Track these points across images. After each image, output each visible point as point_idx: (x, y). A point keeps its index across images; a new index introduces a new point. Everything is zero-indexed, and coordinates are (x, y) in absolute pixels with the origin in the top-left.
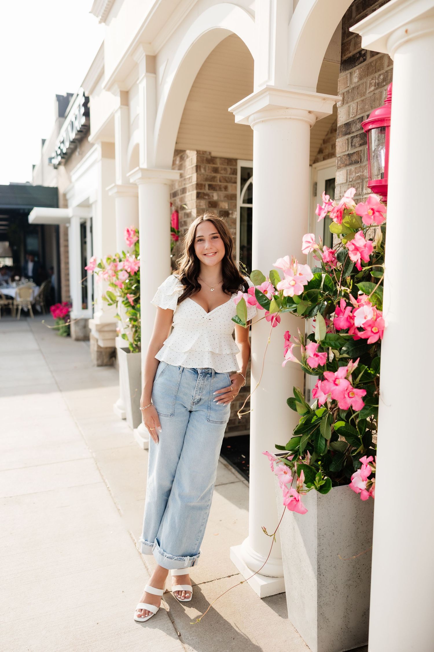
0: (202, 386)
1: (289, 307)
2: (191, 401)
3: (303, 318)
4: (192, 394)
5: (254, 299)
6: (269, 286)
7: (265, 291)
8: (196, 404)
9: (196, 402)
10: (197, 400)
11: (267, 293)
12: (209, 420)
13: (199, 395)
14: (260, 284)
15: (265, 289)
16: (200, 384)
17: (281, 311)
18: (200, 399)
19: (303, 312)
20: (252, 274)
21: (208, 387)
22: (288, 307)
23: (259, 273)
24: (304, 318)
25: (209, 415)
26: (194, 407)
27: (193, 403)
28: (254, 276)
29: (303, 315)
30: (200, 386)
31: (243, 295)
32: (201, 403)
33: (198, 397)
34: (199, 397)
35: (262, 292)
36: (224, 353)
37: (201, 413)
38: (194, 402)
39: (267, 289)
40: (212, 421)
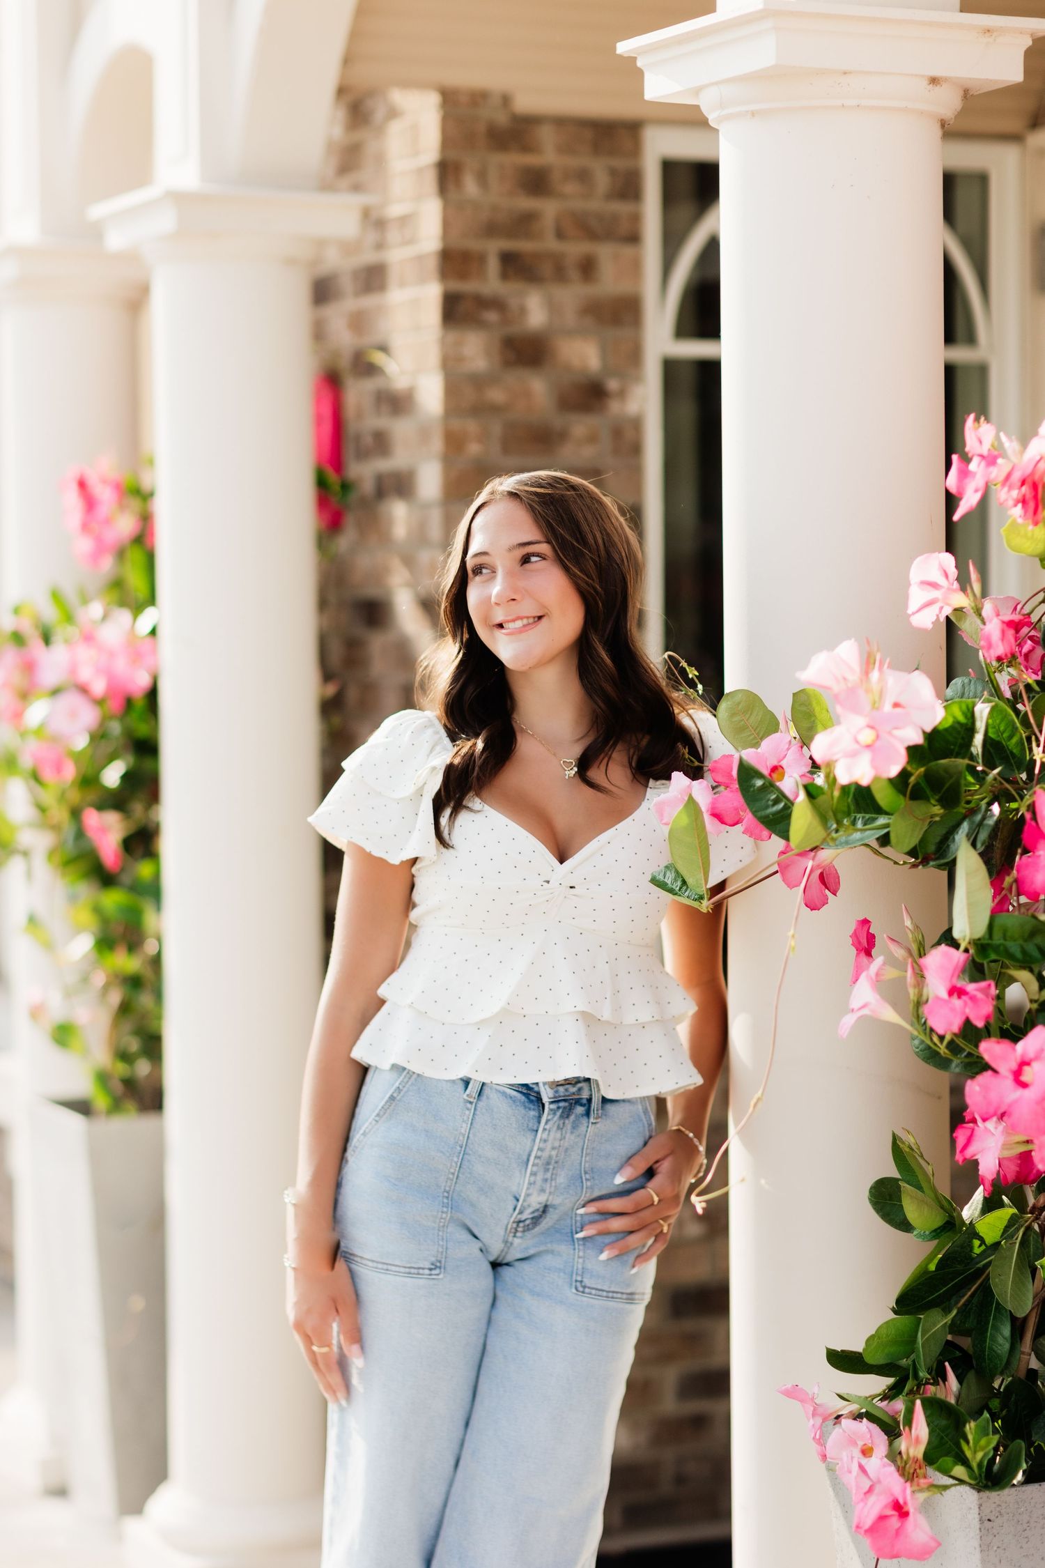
0: (554, 1153)
1: (865, 824)
2: (506, 1217)
3: (914, 866)
4: (514, 1189)
5: (732, 798)
6: (788, 749)
7: (774, 769)
8: (527, 1229)
9: (528, 1222)
10: (533, 1212)
11: (781, 779)
12: (582, 1288)
13: (543, 1190)
14: (756, 745)
15: (775, 763)
16: (549, 1145)
17: (834, 840)
18: (545, 1209)
19: (913, 841)
20: (723, 706)
21: (575, 1156)
22: (859, 825)
23: (751, 701)
24: (920, 867)
25: (580, 1266)
26: (517, 1241)
27: (515, 1225)
28: (733, 715)
29: (912, 853)
30: (545, 1155)
31: (690, 787)
32: (546, 1223)
33: (536, 1201)
34: (543, 1198)
35: (766, 772)
36: (629, 1019)
37: (548, 1260)
38: (520, 1222)
39: (784, 763)
40: (594, 1292)
